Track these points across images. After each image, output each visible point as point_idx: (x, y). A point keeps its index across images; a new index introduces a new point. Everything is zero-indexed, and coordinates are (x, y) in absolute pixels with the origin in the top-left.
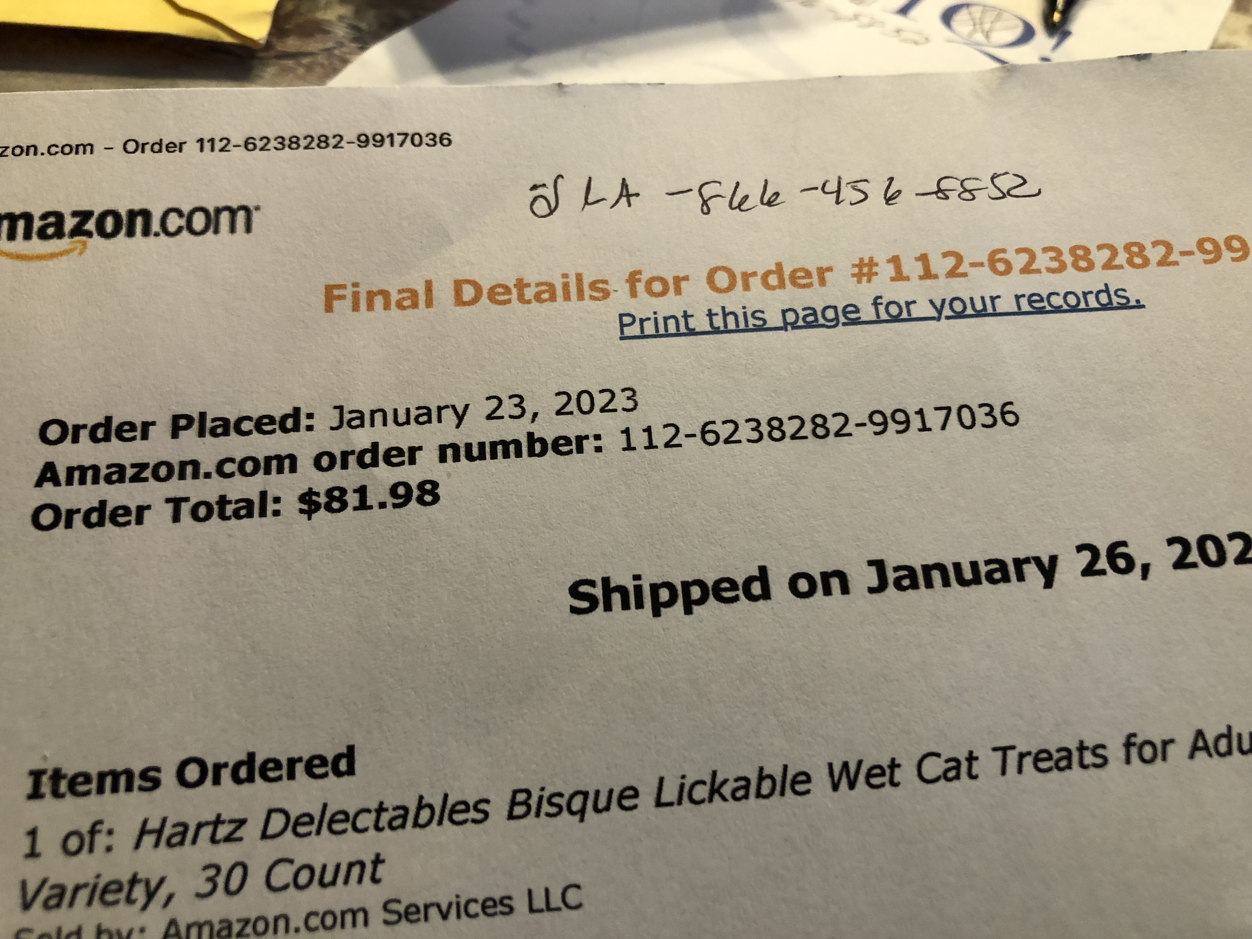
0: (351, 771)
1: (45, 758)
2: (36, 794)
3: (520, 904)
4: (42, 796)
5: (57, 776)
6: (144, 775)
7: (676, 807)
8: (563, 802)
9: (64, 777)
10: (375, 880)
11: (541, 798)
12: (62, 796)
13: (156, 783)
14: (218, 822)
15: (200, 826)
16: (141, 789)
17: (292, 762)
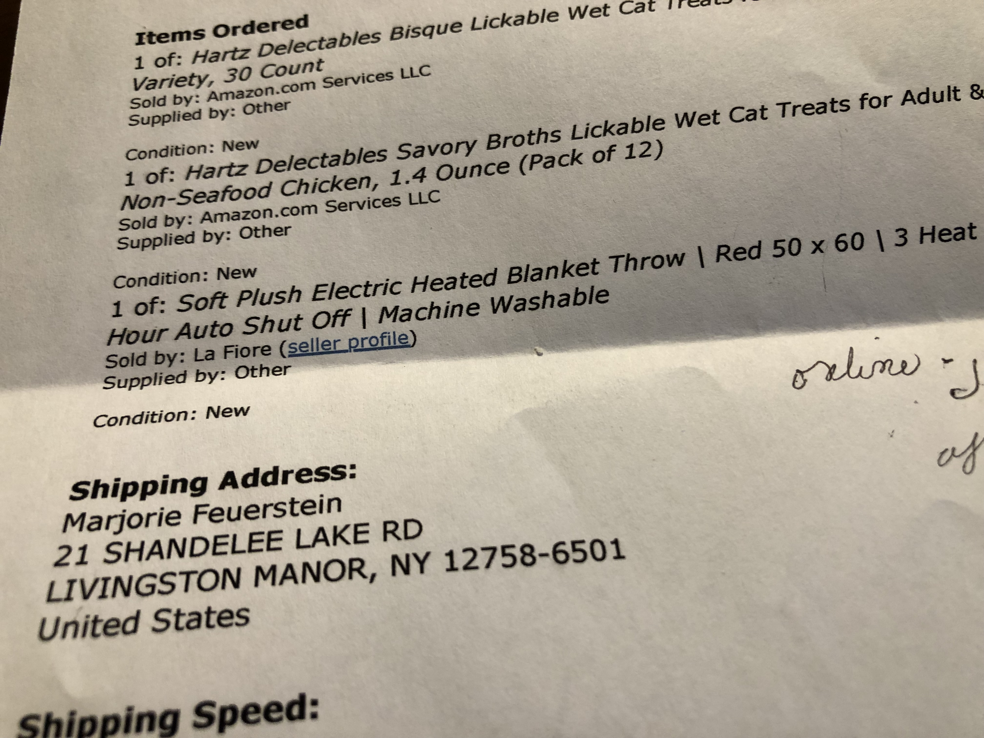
0: (306, 25)
1: (145, 28)
2: (140, 43)
3: (397, 75)
4: (143, 44)
5: (151, 35)
6: (196, 33)
7: (483, 30)
8: (420, 31)
9: (155, 35)
10: (318, 69)
11: (408, 30)
12: (154, 43)
13: (203, 36)
14: (236, 50)
15: (226, 53)
16: (195, 39)
17: (274, 24)
